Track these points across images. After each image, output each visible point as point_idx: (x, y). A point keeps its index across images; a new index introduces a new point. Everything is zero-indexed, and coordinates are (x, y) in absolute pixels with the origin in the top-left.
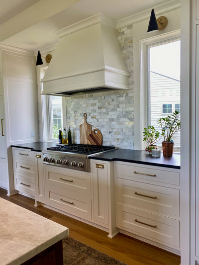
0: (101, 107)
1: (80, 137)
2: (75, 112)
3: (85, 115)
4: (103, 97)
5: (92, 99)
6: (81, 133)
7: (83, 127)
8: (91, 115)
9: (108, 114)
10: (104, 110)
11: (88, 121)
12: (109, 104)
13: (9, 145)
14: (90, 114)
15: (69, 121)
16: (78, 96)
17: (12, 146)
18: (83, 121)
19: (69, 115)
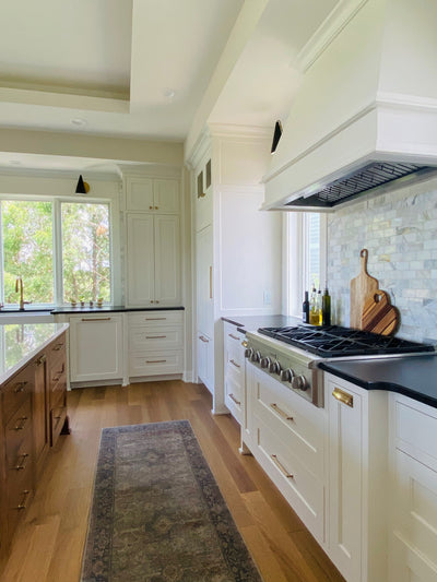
0: (404, 230)
1: (352, 310)
2: (344, 247)
3: (364, 254)
4: (409, 201)
5: (381, 209)
6: (353, 300)
7: (359, 285)
8: (378, 252)
9: (422, 245)
10: (410, 237)
11: (370, 267)
12: (427, 218)
13: (217, 317)
14: (376, 249)
15: (331, 269)
16: (351, 208)
17: (223, 319)
18: (360, 268)
19: (331, 256)
